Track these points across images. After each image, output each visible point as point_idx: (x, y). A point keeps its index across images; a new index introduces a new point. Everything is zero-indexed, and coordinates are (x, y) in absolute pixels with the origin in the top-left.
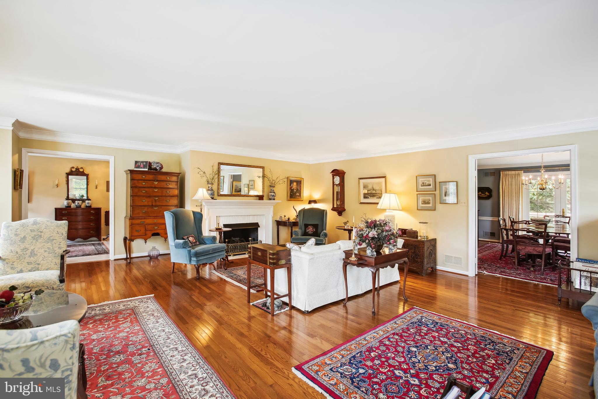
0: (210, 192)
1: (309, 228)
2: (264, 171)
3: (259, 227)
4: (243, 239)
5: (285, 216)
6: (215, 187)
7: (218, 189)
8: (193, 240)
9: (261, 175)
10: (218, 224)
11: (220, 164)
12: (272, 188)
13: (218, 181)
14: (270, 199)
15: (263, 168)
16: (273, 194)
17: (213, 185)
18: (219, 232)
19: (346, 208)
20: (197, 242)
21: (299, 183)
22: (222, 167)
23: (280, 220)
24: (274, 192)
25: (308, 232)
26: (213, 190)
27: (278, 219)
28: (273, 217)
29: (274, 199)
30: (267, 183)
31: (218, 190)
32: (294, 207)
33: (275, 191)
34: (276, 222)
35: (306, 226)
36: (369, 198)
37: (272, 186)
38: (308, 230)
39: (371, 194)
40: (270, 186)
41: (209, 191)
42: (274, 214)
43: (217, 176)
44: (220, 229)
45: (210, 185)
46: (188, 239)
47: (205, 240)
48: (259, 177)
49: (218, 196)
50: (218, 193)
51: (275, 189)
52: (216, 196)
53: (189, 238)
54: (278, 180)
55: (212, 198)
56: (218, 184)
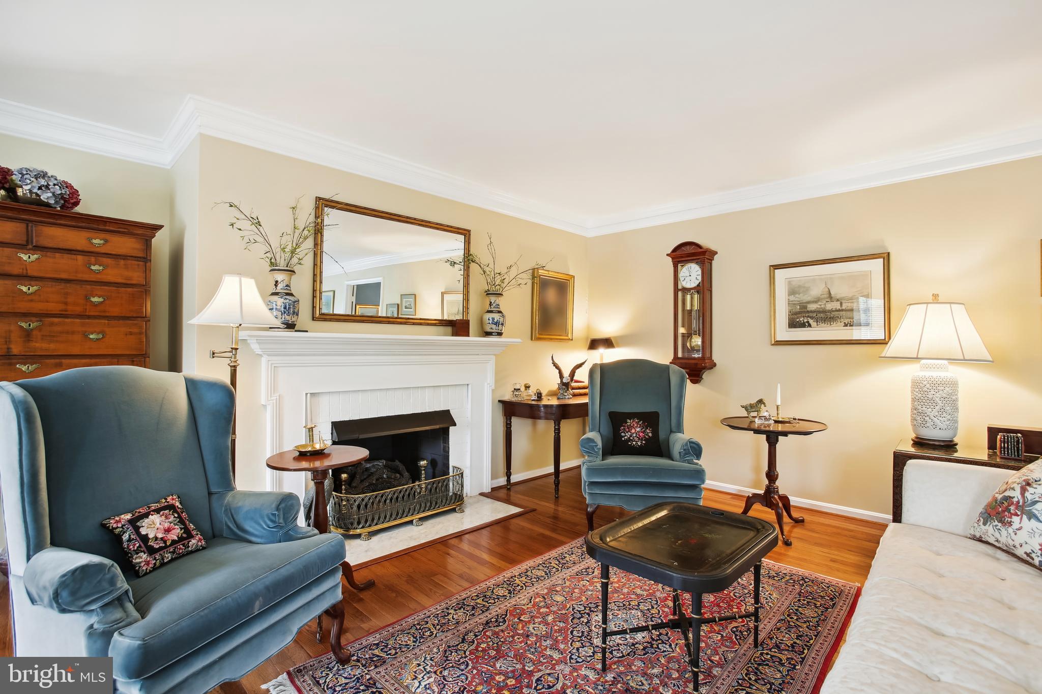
0: (279, 301)
1: (630, 428)
2: (468, 242)
3: (455, 425)
4: (397, 463)
5: (527, 387)
6: (301, 286)
7: (316, 293)
8: (168, 531)
9: (459, 255)
10: (311, 430)
11: (323, 204)
12: (493, 299)
13: (315, 265)
14: (488, 334)
15: (466, 233)
16: (497, 317)
17: (294, 277)
18: (314, 471)
19: (716, 358)
20: (190, 536)
21: (563, 287)
22: (332, 216)
23: (514, 399)
24: (500, 312)
25: (629, 440)
26: (292, 295)
27: (508, 397)
28: (493, 390)
29: (500, 334)
30: (478, 284)
31: (314, 297)
32: (552, 357)
33: (501, 309)
34: (501, 405)
35: (617, 420)
36: (810, 326)
37: (493, 293)
38: (628, 435)
39: (819, 312)
40: (488, 293)
41: (276, 298)
42: (496, 381)
43: (309, 243)
44: (319, 454)
45: (280, 277)
46: (137, 529)
47: (240, 518)
48: (453, 264)
49: (314, 319)
50: (314, 307)
51: (503, 303)
52: (304, 317)
53: (145, 522)
54: (513, 272)
55: (290, 326)
56: (314, 275)
